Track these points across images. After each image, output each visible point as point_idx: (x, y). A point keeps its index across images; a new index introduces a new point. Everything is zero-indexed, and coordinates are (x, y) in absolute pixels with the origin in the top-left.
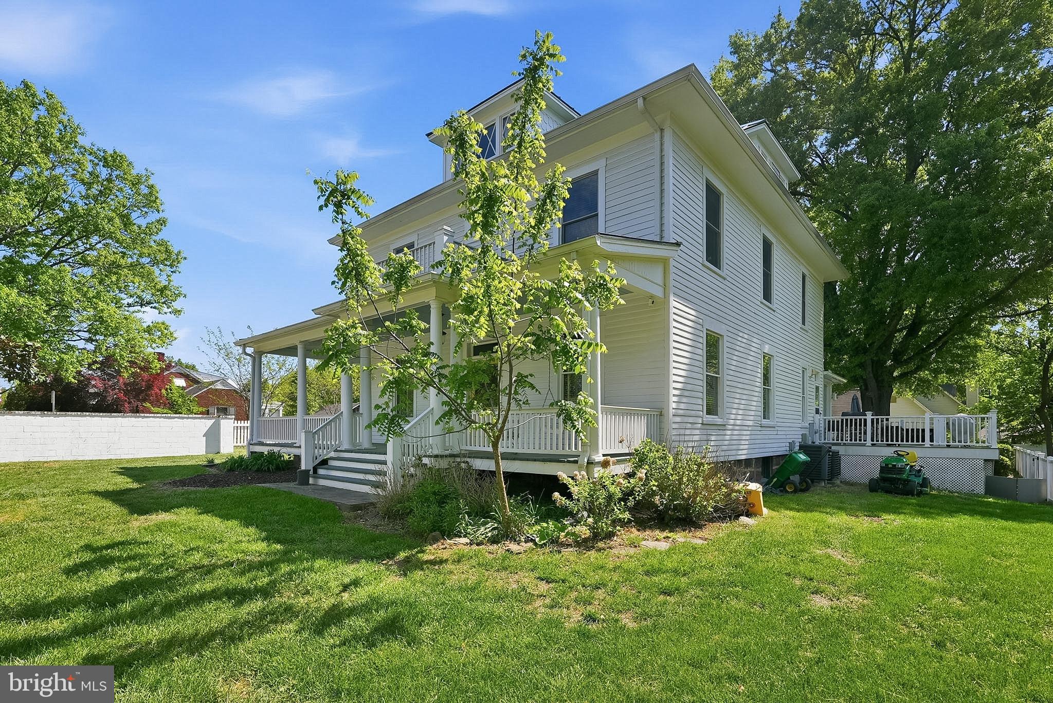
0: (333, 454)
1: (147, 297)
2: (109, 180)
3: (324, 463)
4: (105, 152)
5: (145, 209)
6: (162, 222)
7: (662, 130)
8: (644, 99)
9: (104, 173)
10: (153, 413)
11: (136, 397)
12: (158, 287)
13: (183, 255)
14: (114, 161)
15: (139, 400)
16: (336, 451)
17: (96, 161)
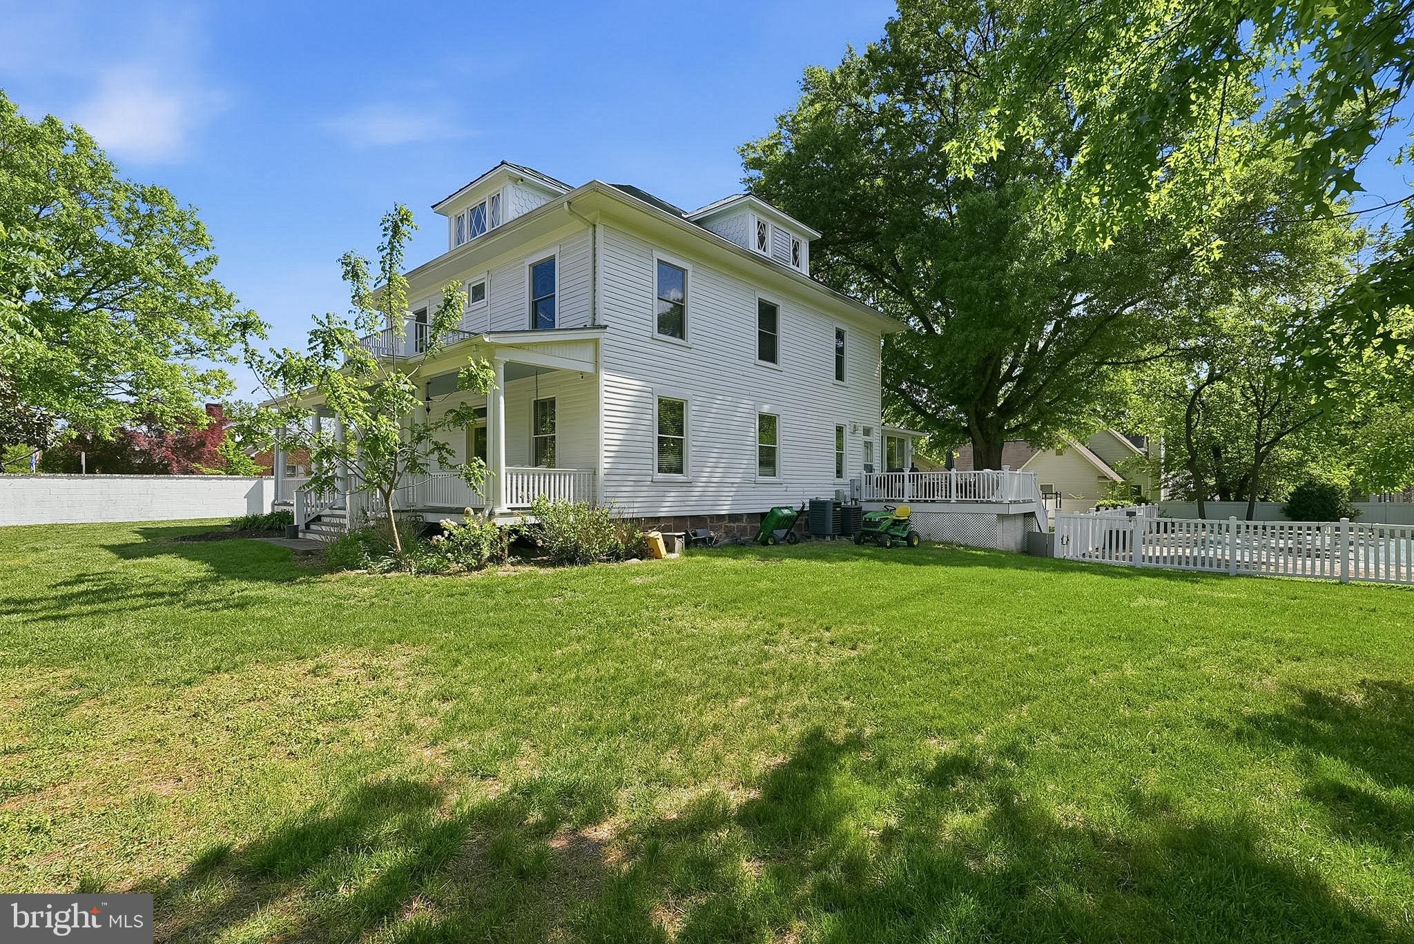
0: (327, 511)
1: (198, 342)
2: (151, 216)
3: (318, 519)
4: (142, 187)
5: (193, 247)
6: (213, 261)
7: (595, 226)
8: (569, 203)
9: (143, 209)
10: (204, 474)
11: (187, 456)
12: (210, 332)
13: (234, 298)
14: (154, 196)
15: (189, 459)
16: (331, 508)
17: (133, 197)
